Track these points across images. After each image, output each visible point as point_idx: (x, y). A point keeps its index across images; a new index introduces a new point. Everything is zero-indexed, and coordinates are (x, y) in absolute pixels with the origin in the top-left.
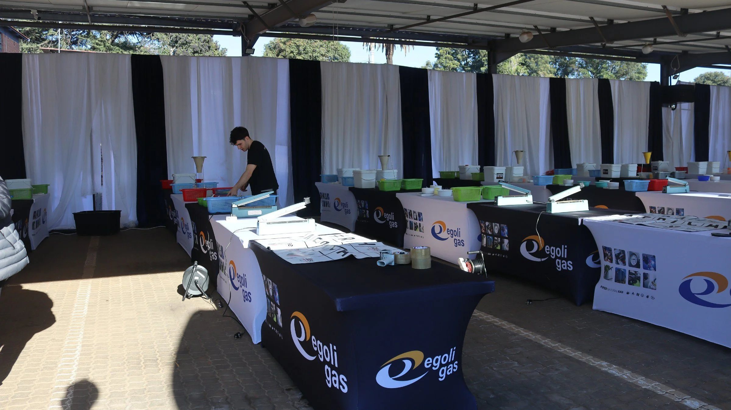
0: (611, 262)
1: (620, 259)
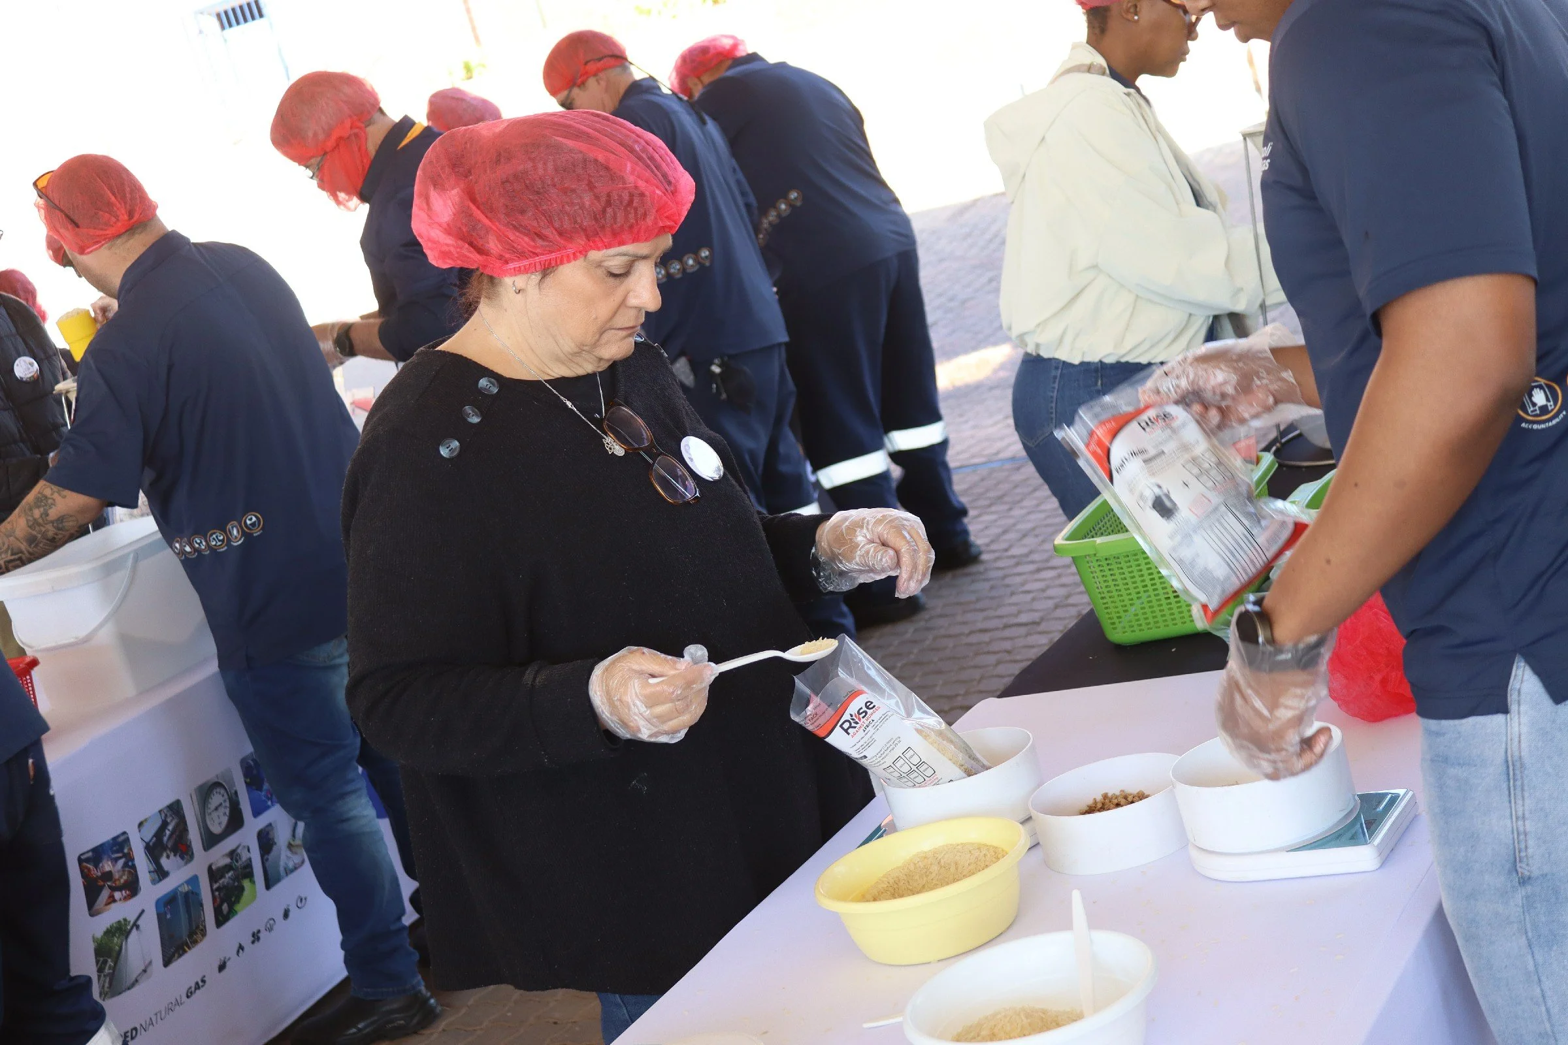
0: (132, 888)
1: (164, 848)
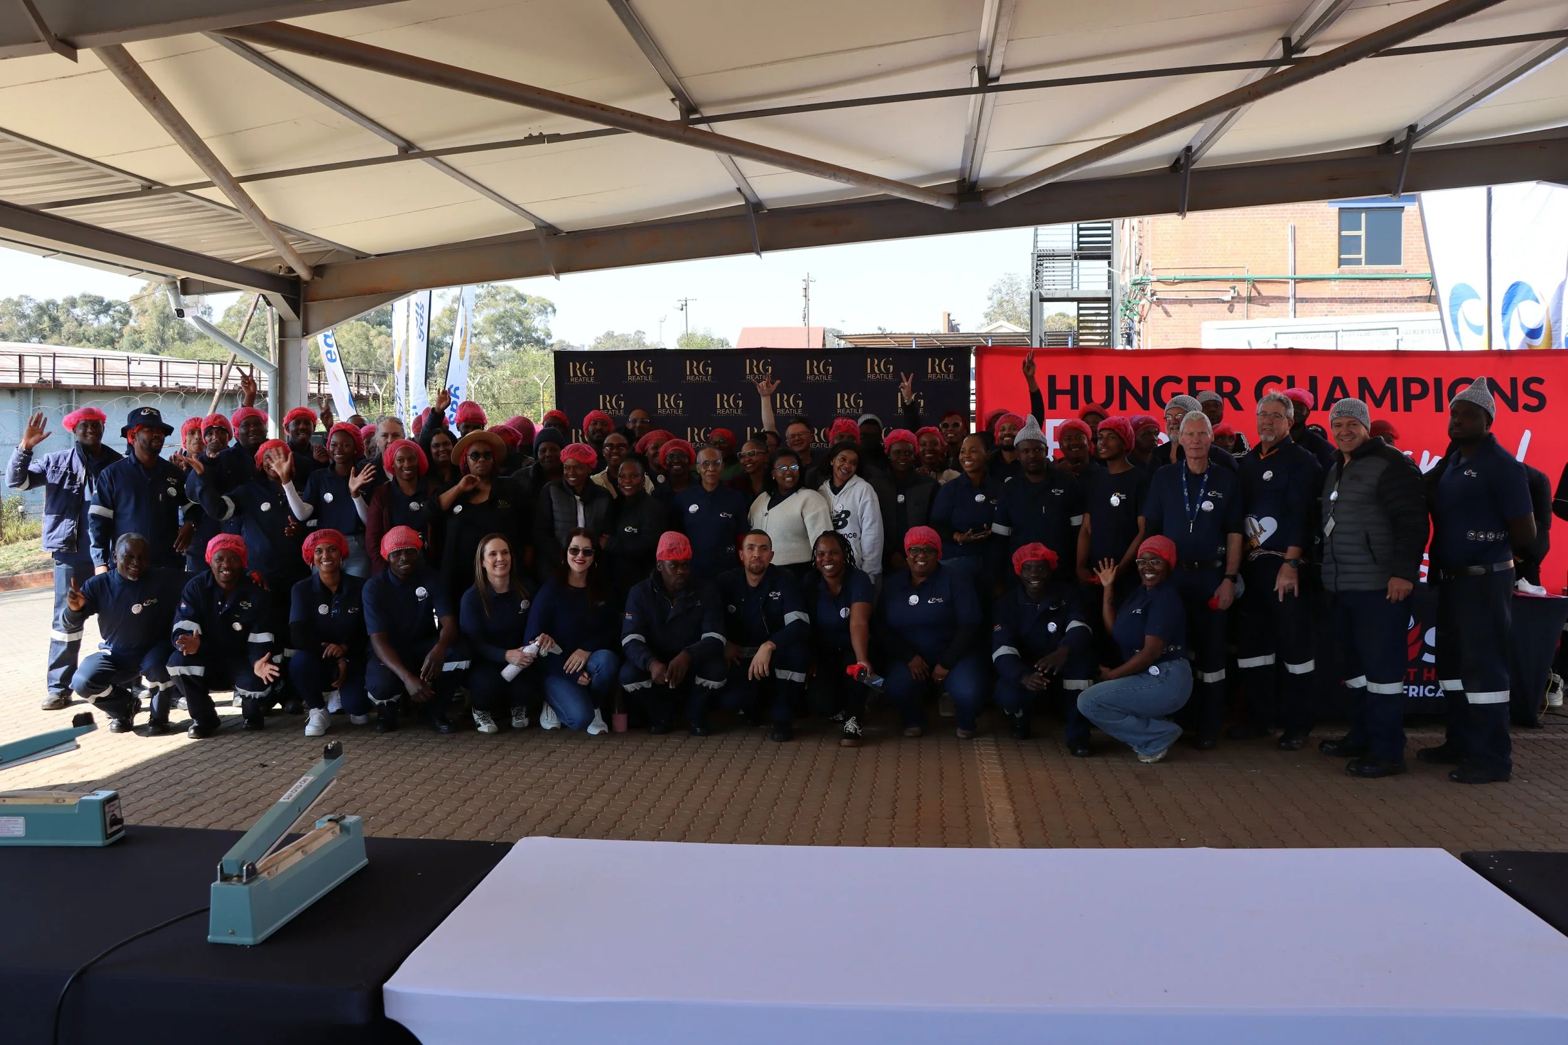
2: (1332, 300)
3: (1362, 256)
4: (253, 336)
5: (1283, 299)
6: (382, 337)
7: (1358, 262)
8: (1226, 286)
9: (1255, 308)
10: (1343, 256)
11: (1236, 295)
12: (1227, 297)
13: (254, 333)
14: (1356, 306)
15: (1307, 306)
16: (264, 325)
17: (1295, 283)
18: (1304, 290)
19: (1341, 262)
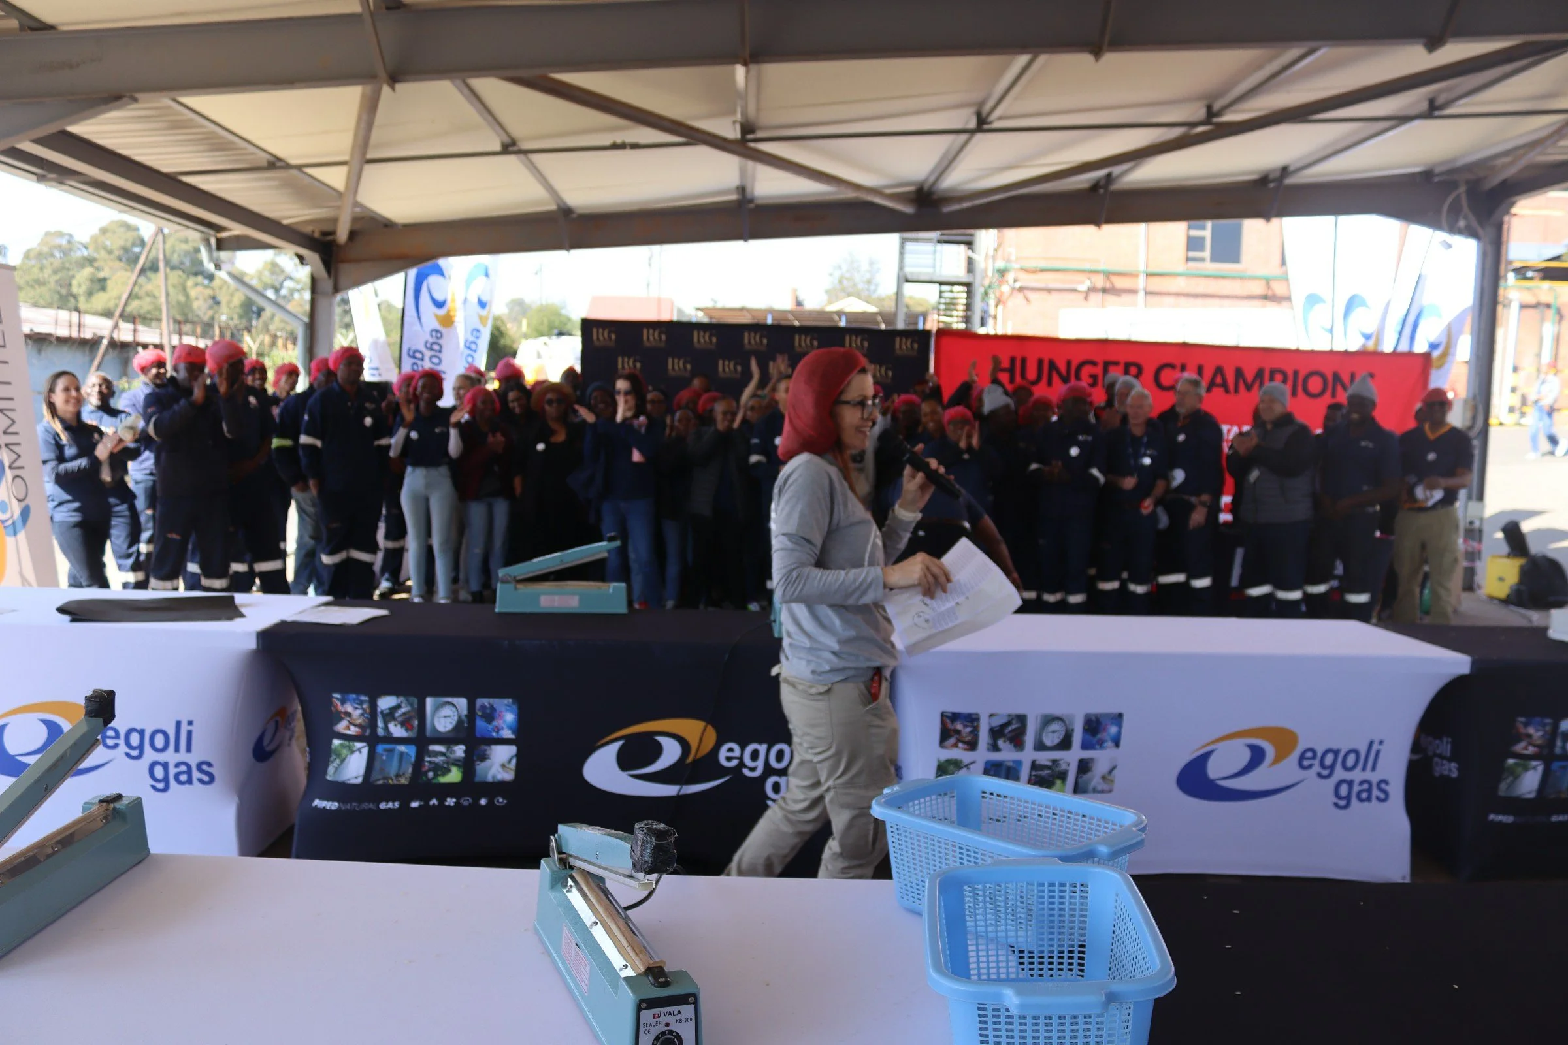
2: (1178, 294)
3: (1207, 254)
4: (57, 282)
5: (1134, 292)
6: (200, 289)
7: (1202, 260)
8: (1080, 277)
9: (1110, 298)
10: (1192, 254)
11: (1093, 285)
12: (1083, 287)
13: (58, 277)
14: (1199, 301)
15: (1156, 299)
16: (69, 269)
17: (1147, 275)
18: (1157, 284)
19: (1188, 259)
